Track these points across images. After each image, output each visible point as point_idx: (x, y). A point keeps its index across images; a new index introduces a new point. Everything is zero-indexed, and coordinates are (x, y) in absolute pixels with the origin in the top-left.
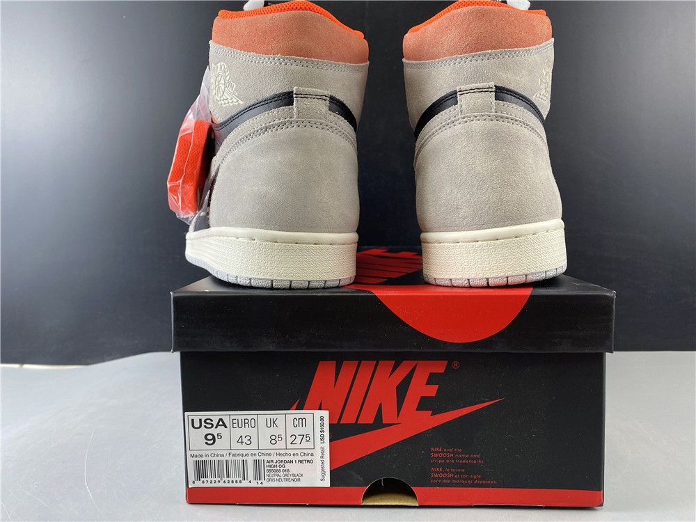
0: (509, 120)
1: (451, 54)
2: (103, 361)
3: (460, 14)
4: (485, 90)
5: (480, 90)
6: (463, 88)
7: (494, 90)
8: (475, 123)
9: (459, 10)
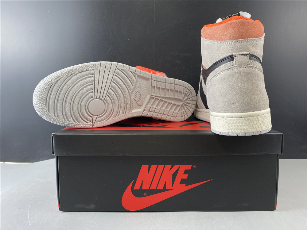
0: (255, 68)
1: (230, 39)
2: (40, 161)
3: (235, 22)
4: (246, 55)
5: (244, 55)
6: (236, 54)
7: (249, 55)
8: (242, 69)
9: (234, 21)
